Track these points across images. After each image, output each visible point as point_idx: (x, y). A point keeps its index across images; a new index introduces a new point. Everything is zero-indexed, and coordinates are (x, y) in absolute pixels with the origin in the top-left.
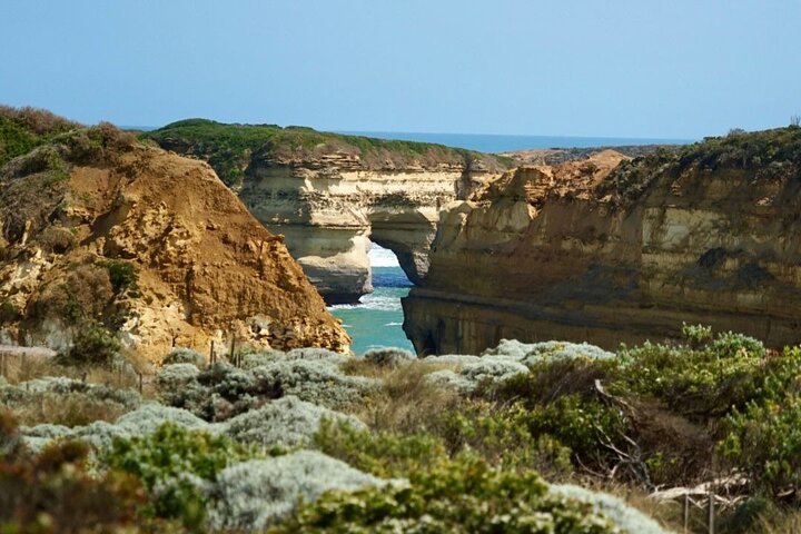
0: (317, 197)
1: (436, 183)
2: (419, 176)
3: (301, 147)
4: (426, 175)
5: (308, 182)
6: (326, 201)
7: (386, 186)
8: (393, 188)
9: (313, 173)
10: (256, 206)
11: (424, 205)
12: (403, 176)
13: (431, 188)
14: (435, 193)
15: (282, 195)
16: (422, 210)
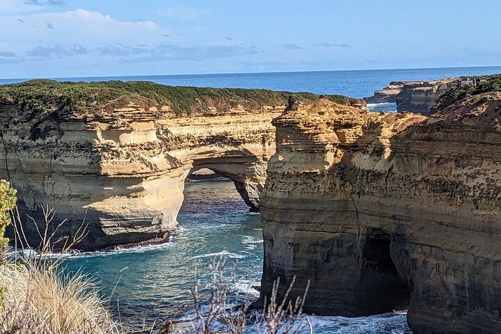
0: (106, 148)
1: (261, 123)
2: (243, 118)
3: (95, 102)
4: (250, 117)
5: (99, 134)
6: (116, 151)
7: (209, 129)
8: (216, 131)
9: (104, 126)
10: (58, 159)
11: (249, 142)
12: (227, 118)
13: (256, 128)
14: (260, 131)
15: (80, 148)
16: (248, 147)
